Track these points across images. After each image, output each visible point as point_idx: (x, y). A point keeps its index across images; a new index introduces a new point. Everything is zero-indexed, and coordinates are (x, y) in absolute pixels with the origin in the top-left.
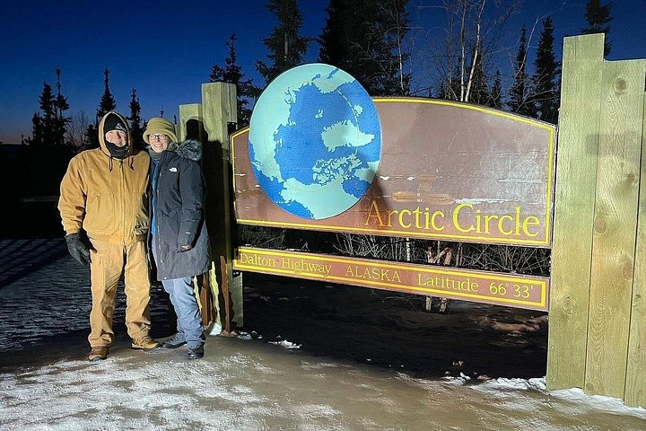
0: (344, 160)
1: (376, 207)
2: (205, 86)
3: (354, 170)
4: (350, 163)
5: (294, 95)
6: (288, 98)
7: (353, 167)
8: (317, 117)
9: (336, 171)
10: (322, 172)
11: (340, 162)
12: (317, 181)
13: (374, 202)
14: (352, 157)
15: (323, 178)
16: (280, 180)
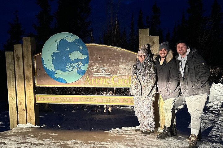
0: (77, 64)
1: (88, 78)
2: (24, 38)
3: (80, 67)
4: (79, 65)
5: (58, 43)
6: (56, 43)
7: (80, 65)
8: (67, 49)
9: (75, 67)
10: (70, 68)
11: (76, 64)
12: (68, 71)
13: (87, 77)
14: (80, 62)
15: (70, 70)
16: (54, 71)
